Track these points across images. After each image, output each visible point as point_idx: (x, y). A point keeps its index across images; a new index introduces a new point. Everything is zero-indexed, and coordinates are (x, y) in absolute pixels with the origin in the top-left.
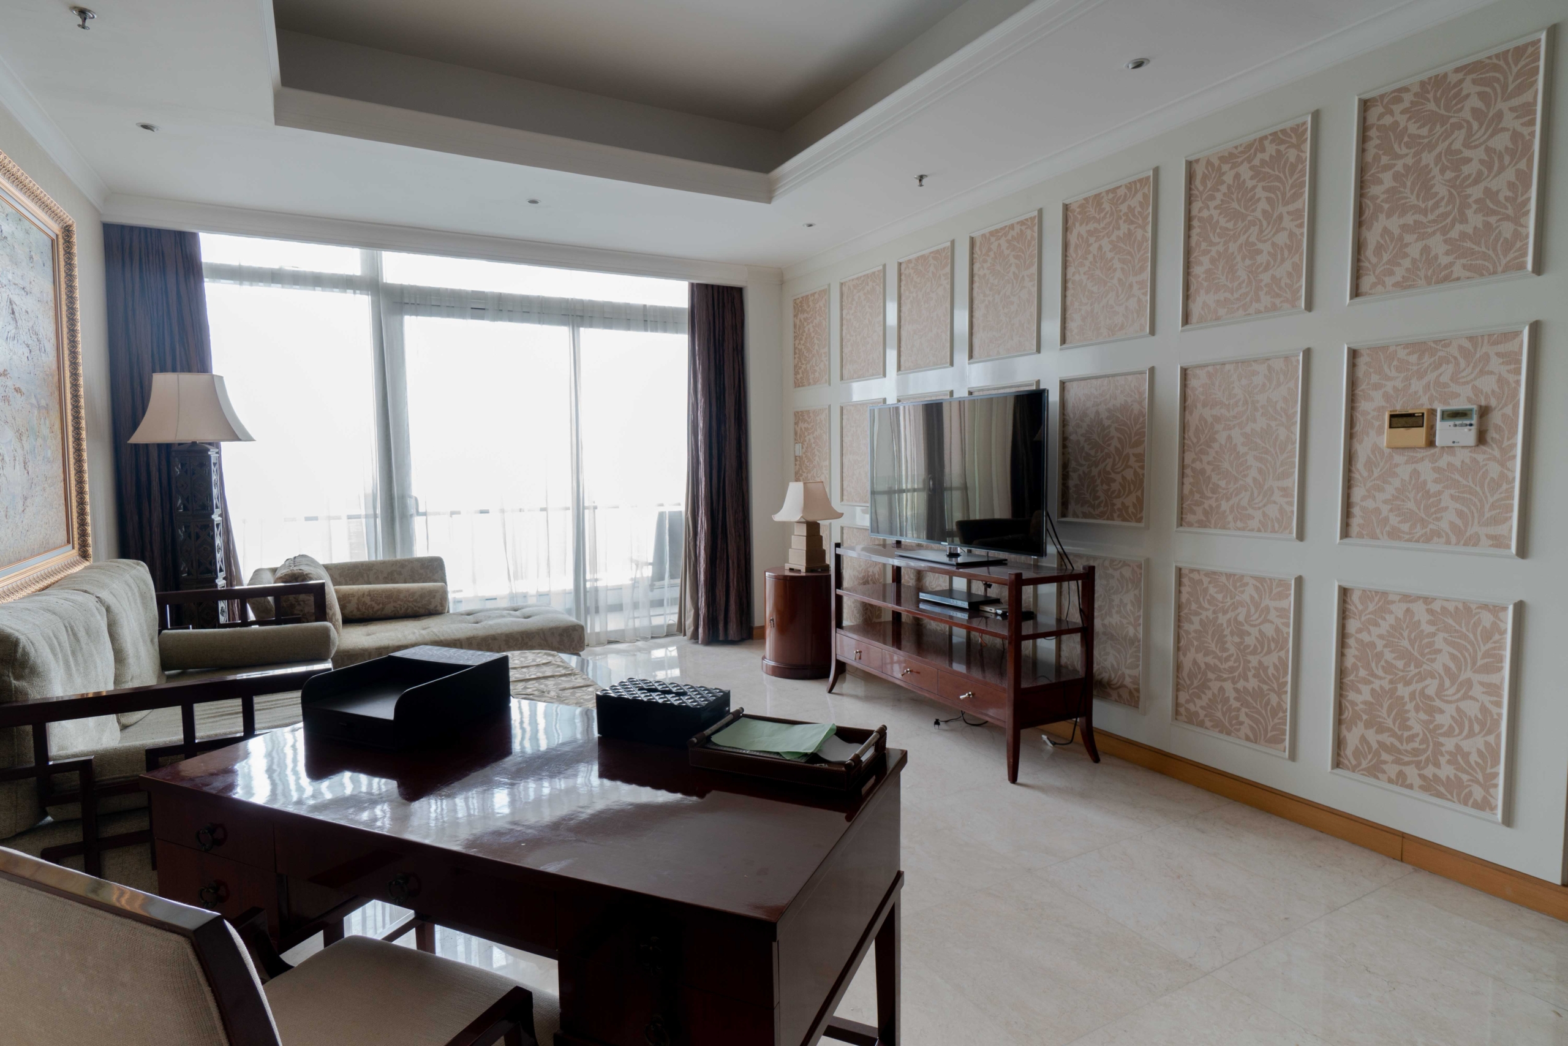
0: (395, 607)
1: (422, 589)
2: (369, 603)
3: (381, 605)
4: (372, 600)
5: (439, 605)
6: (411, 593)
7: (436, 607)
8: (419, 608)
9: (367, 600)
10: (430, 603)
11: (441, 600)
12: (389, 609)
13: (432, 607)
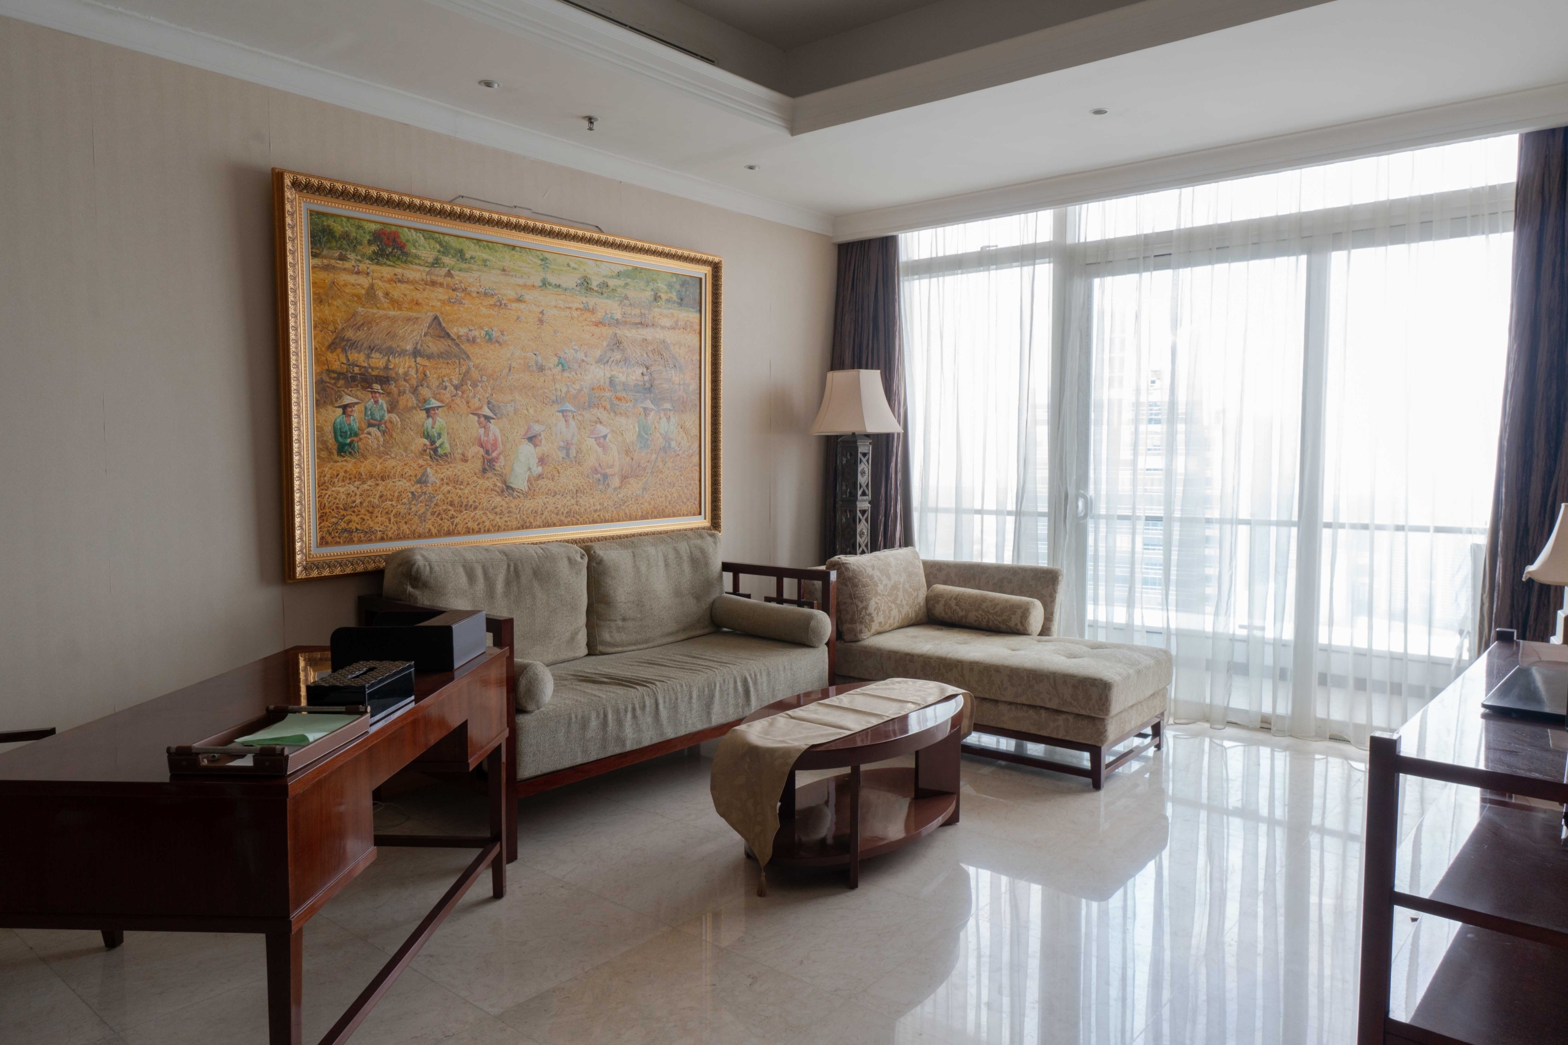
0: (977, 617)
1: (1007, 601)
2: (954, 607)
3: (964, 612)
4: (957, 604)
5: (1019, 624)
6: (994, 603)
7: (1016, 625)
8: (999, 622)
9: (953, 603)
10: (1010, 619)
11: (1021, 617)
12: (972, 617)
13: (1012, 624)
